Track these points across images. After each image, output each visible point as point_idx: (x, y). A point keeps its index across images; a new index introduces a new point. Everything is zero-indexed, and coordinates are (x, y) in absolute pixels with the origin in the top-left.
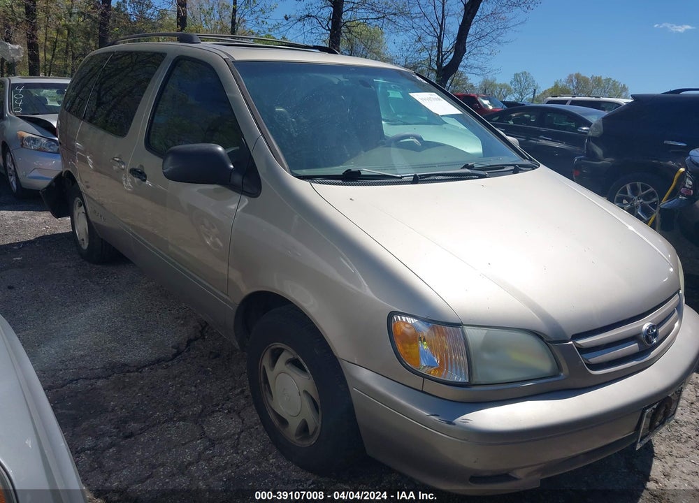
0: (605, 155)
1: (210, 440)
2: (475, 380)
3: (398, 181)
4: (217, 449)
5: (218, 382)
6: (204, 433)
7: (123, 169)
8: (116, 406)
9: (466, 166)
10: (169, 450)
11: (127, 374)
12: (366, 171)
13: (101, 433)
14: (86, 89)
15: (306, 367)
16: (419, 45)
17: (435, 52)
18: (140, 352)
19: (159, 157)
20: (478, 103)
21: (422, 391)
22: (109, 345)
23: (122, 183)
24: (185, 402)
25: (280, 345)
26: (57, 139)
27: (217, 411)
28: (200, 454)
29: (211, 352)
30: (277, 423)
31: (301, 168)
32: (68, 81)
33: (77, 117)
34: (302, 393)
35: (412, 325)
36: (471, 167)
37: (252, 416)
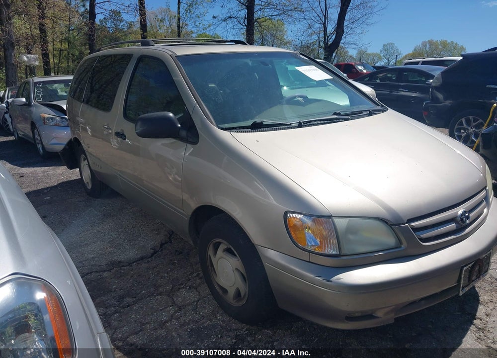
0: (446, 99)
1: (178, 306)
2: (343, 252)
3: (289, 126)
4: (183, 312)
5: (182, 270)
6: (174, 302)
7: (110, 133)
8: (117, 288)
9: (335, 114)
10: (152, 314)
11: (122, 268)
12: (266, 122)
13: (109, 305)
14: (83, 82)
15: (236, 253)
16: (310, 31)
17: (322, 35)
18: (130, 253)
19: (133, 123)
20: (355, 69)
21: (310, 262)
22: (109, 250)
23: (111, 143)
24: (160, 283)
25: (218, 240)
26: (66, 117)
27: (182, 288)
28: (172, 316)
29: (176, 251)
30: (220, 292)
31: (225, 123)
32: (71, 78)
33: (78, 101)
34: (234, 270)
35: (299, 219)
36: (339, 114)
37: (205, 290)
